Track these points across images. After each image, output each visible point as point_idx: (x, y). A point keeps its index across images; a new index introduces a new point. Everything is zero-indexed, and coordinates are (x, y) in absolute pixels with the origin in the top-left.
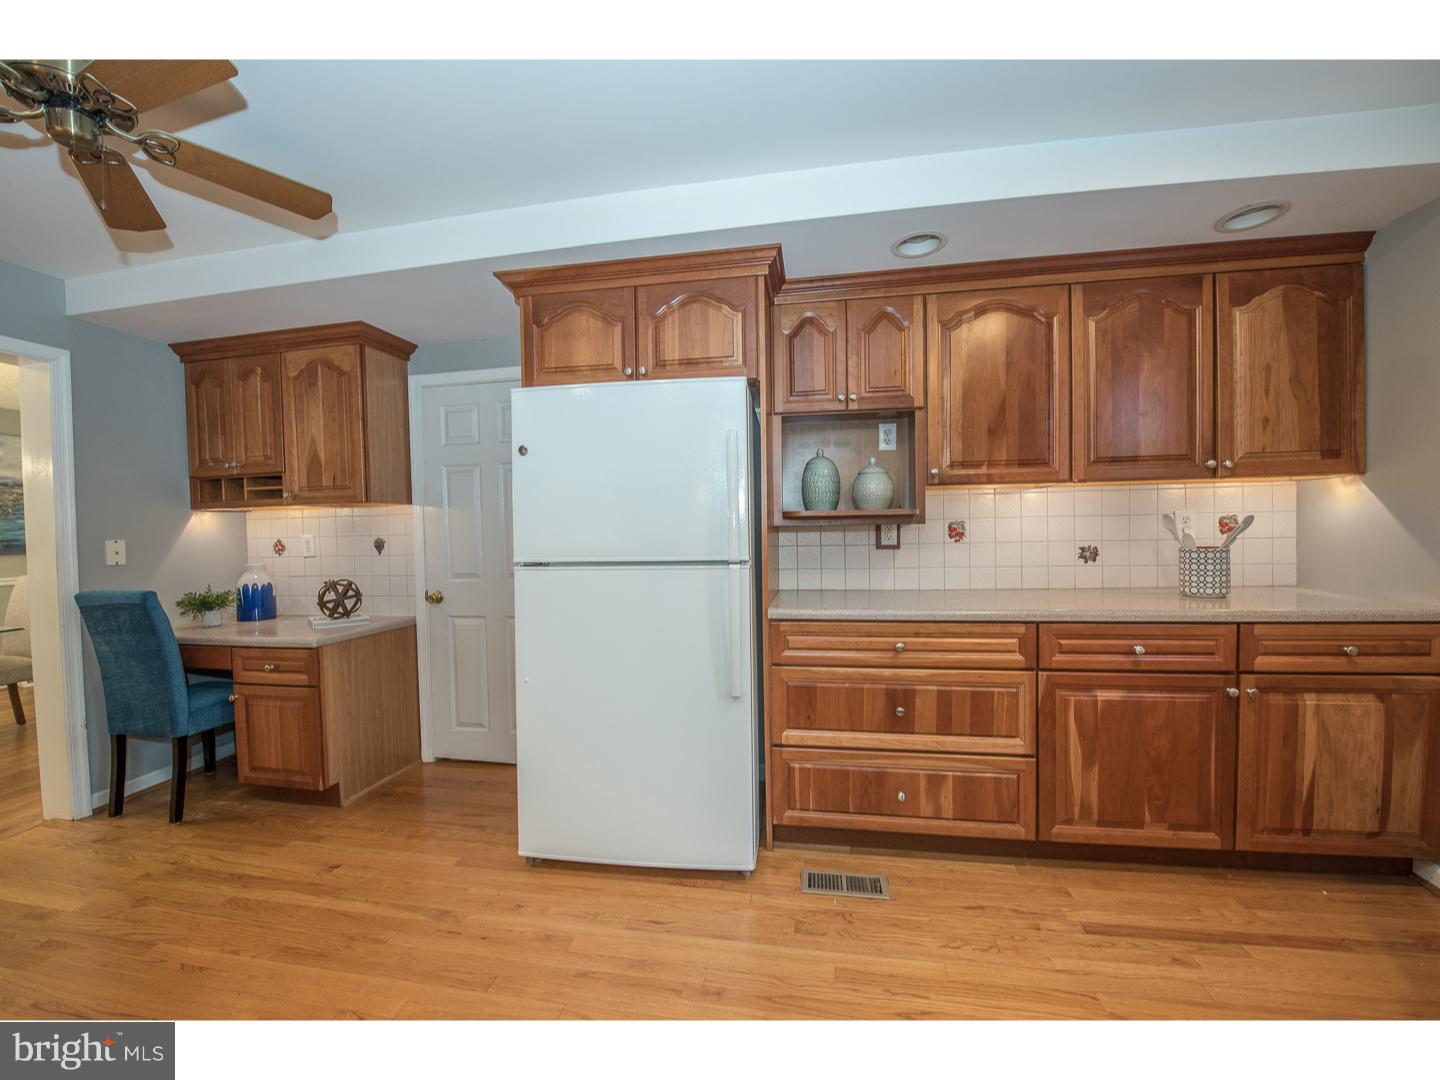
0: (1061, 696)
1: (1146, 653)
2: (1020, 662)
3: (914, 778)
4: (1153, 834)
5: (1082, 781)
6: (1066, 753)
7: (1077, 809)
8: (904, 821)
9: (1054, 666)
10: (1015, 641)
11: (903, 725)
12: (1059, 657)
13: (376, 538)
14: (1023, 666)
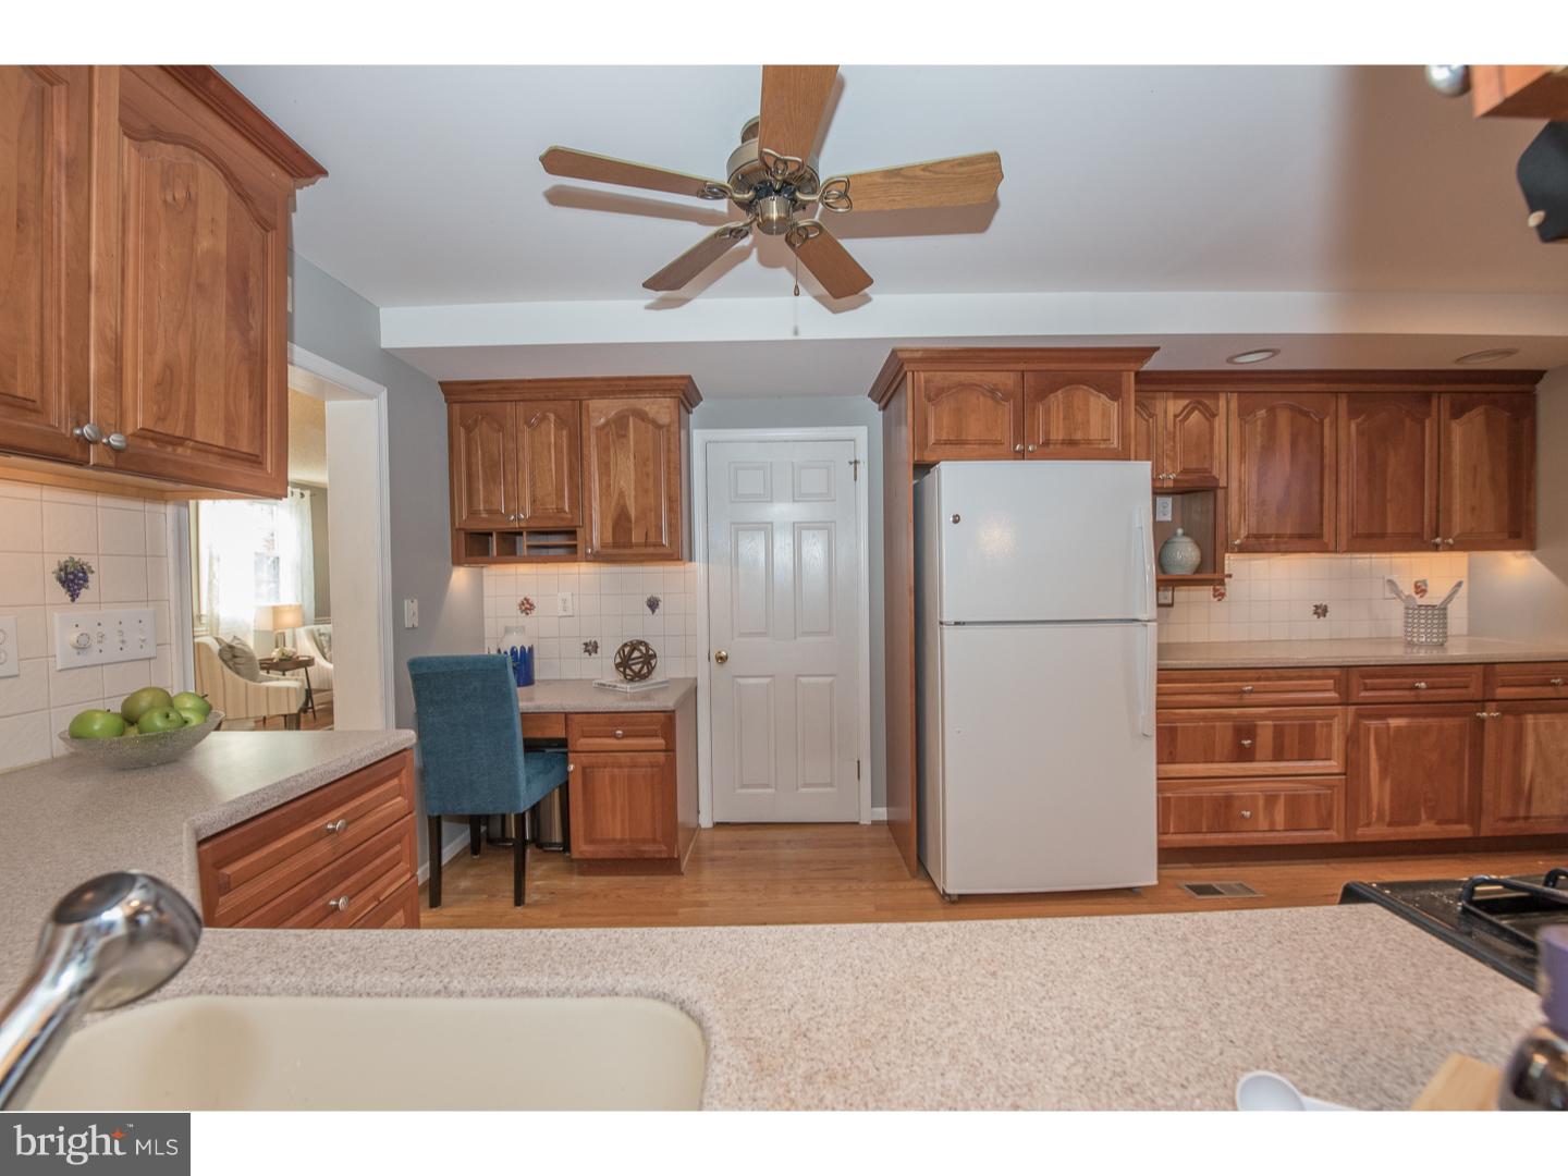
0: (1365, 725)
1: (1428, 688)
2: (1335, 699)
3: (1254, 798)
4: (1426, 828)
5: (1379, 792)
6: (1368, 770)
7: (1374, 814)
8: (1245, 835)
9: (1360, 701)
10: (1332, 681)
11: (1245, 755)
12: (1363, 694)
13: (649, 596)
14: (1337, 701)
